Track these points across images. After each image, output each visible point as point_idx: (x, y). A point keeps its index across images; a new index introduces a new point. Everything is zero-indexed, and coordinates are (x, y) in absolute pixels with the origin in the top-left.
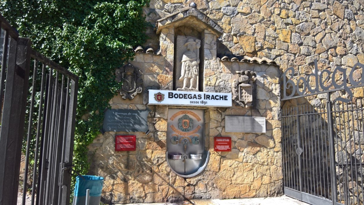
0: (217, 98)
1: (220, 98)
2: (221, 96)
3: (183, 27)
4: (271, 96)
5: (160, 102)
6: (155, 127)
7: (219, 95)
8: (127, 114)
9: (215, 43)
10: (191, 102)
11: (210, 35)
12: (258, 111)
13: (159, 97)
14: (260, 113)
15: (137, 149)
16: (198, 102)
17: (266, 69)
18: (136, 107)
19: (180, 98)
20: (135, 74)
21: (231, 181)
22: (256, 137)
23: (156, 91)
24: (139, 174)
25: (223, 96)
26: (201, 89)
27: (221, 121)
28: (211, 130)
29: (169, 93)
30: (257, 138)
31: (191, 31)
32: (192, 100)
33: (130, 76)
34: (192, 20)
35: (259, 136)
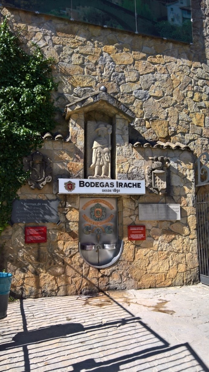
0: (130, 185)
1: (133, 185)
2: (135, 184)
3: (94, 112)
4: (186, 182)
5: (71, 191)
6: (66, 217)
7: (132, 183)
8: (37, 204)
9: (127, 129)
10: (103, 191)
11: (121, 120)
12: (173, 198)
13: (70, 186)
14: (174, 200)
15: (48, 240)
16: (111, 191)
17: (180, 155)
18: (45, 197)
19: (91, 186)
20: (44, 162)
21: (146, 270)
22: (170, 225)
23: (67, 180)
24: (51, 266)
25: (136, 183)
26: (113, 177)
27: (134, 209)
28: (124, 219)
29: (80, 182)
30: (172, 226)
31: (102, 116)
32: (104, 188)
33: (39, 165)
34: (102, 105)
35: (174, 223)
